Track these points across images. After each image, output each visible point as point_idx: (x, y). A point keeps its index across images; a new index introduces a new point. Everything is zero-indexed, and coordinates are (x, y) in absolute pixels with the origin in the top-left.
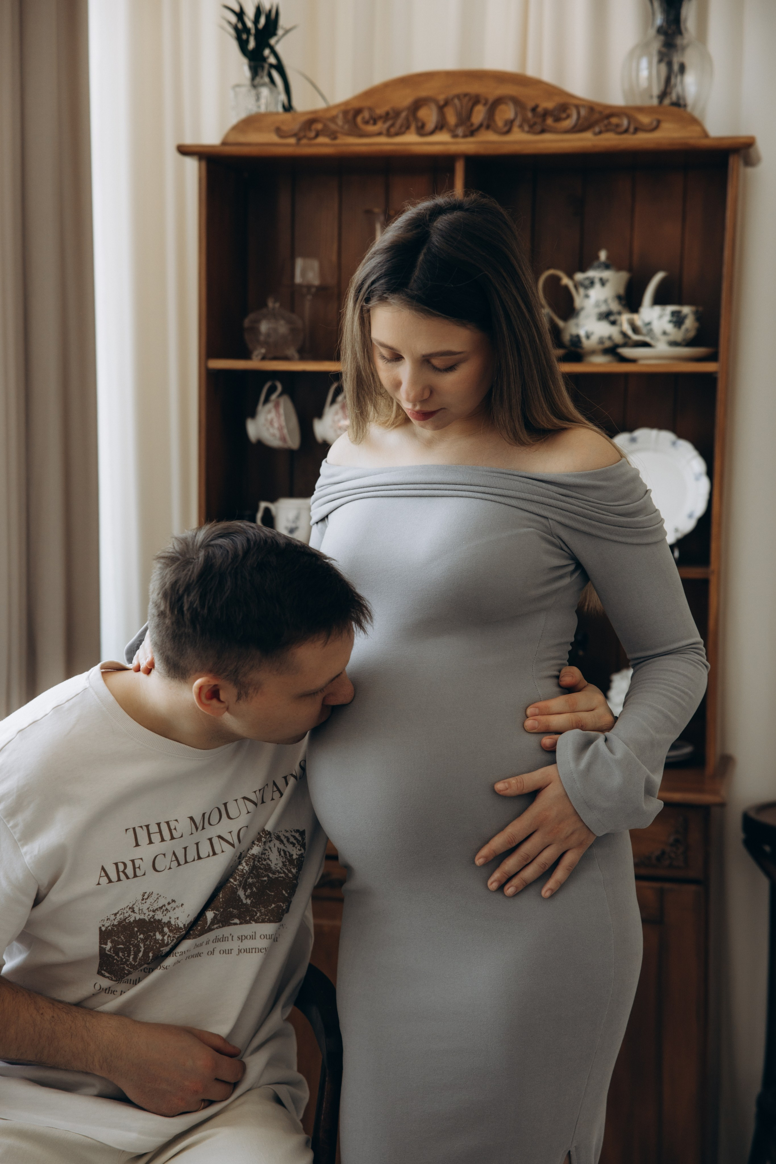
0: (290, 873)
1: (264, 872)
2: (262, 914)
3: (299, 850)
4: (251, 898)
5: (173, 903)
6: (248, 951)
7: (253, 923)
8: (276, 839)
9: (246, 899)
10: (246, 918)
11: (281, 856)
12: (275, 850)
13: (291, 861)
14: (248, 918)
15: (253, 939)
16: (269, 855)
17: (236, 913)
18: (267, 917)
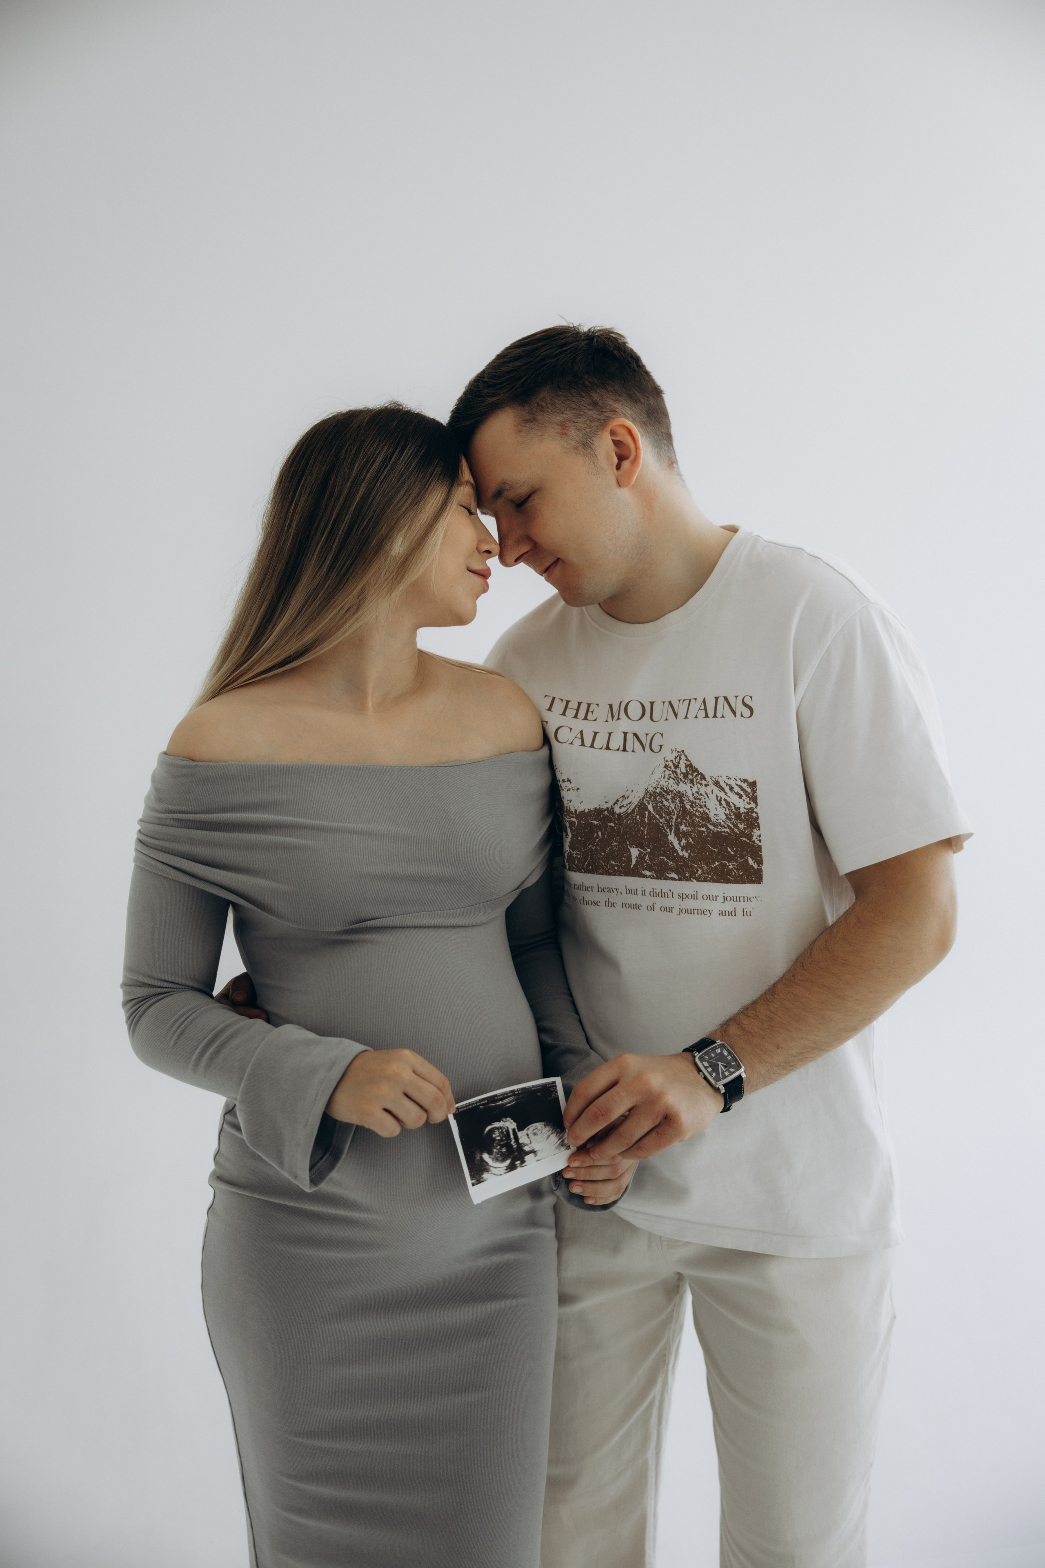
0: (736, 828)
1: (701, 821)
2: (703, 872)
3: (747, 802)
4: (688, 850)
5: (569, 782)
6: (689, 912)
7: (694, 880)
8: (714, 784)
9: (682, 850)
10: (685, 874)
11: (722, 806)
12: (713, 797)
13: (738, 815)
14: (687, 875)
15: (694, 899)
16: (705, 802)
17: (673, 866)
18: (710, 876)
